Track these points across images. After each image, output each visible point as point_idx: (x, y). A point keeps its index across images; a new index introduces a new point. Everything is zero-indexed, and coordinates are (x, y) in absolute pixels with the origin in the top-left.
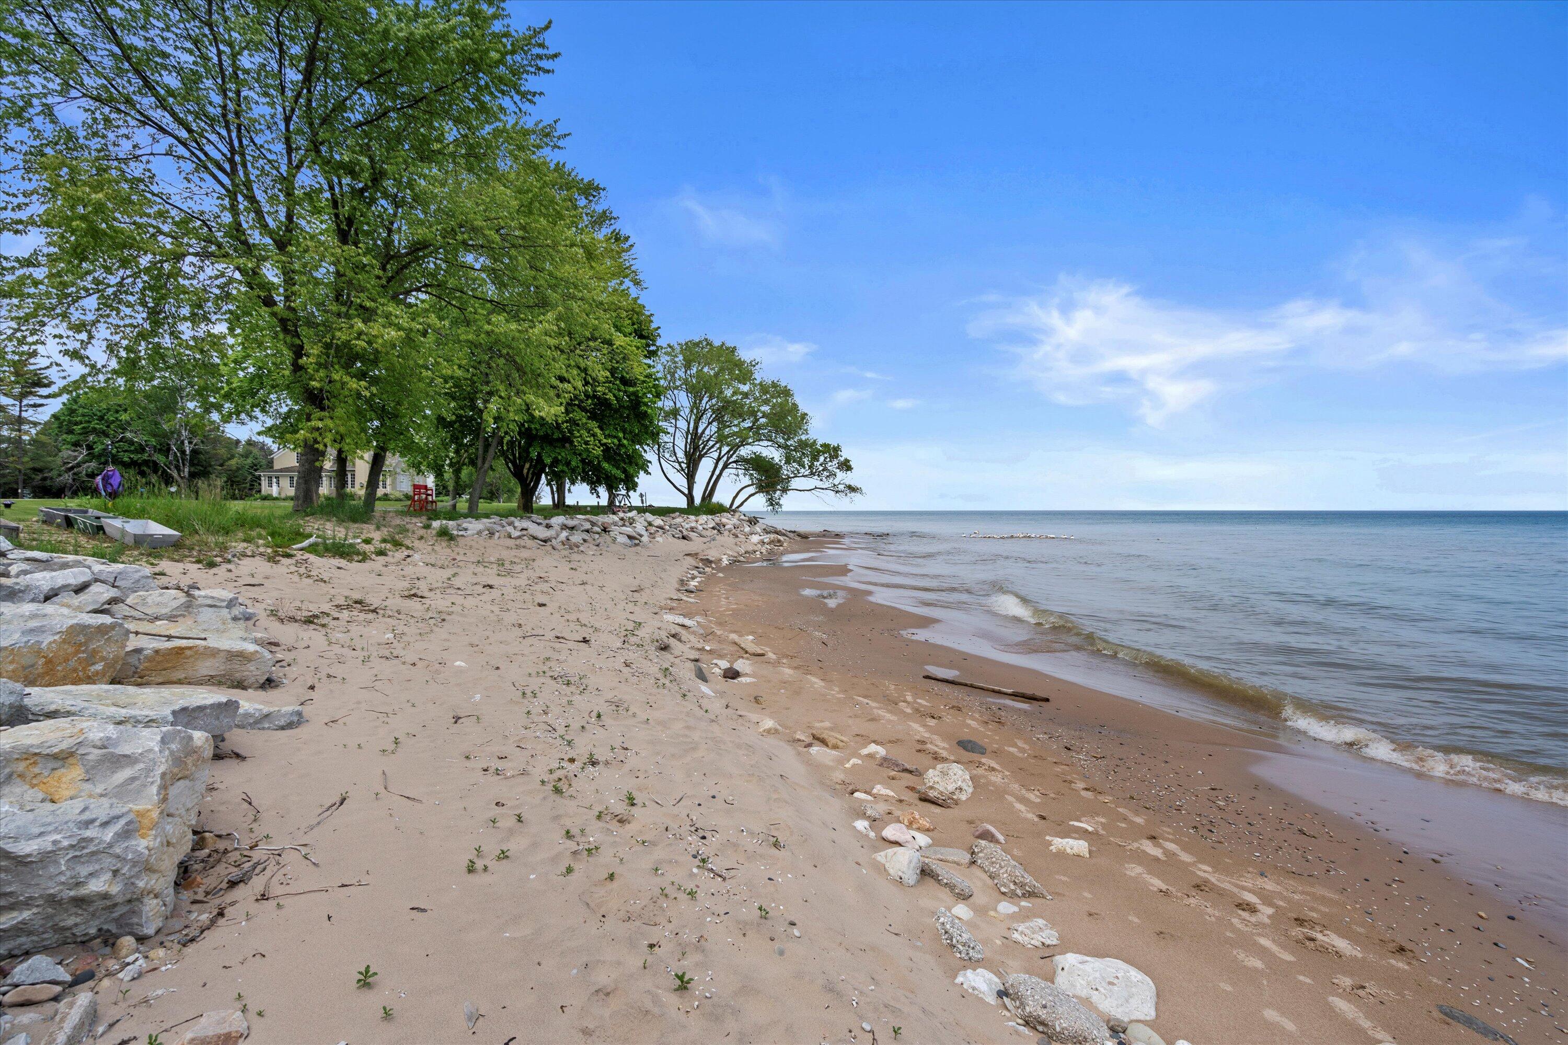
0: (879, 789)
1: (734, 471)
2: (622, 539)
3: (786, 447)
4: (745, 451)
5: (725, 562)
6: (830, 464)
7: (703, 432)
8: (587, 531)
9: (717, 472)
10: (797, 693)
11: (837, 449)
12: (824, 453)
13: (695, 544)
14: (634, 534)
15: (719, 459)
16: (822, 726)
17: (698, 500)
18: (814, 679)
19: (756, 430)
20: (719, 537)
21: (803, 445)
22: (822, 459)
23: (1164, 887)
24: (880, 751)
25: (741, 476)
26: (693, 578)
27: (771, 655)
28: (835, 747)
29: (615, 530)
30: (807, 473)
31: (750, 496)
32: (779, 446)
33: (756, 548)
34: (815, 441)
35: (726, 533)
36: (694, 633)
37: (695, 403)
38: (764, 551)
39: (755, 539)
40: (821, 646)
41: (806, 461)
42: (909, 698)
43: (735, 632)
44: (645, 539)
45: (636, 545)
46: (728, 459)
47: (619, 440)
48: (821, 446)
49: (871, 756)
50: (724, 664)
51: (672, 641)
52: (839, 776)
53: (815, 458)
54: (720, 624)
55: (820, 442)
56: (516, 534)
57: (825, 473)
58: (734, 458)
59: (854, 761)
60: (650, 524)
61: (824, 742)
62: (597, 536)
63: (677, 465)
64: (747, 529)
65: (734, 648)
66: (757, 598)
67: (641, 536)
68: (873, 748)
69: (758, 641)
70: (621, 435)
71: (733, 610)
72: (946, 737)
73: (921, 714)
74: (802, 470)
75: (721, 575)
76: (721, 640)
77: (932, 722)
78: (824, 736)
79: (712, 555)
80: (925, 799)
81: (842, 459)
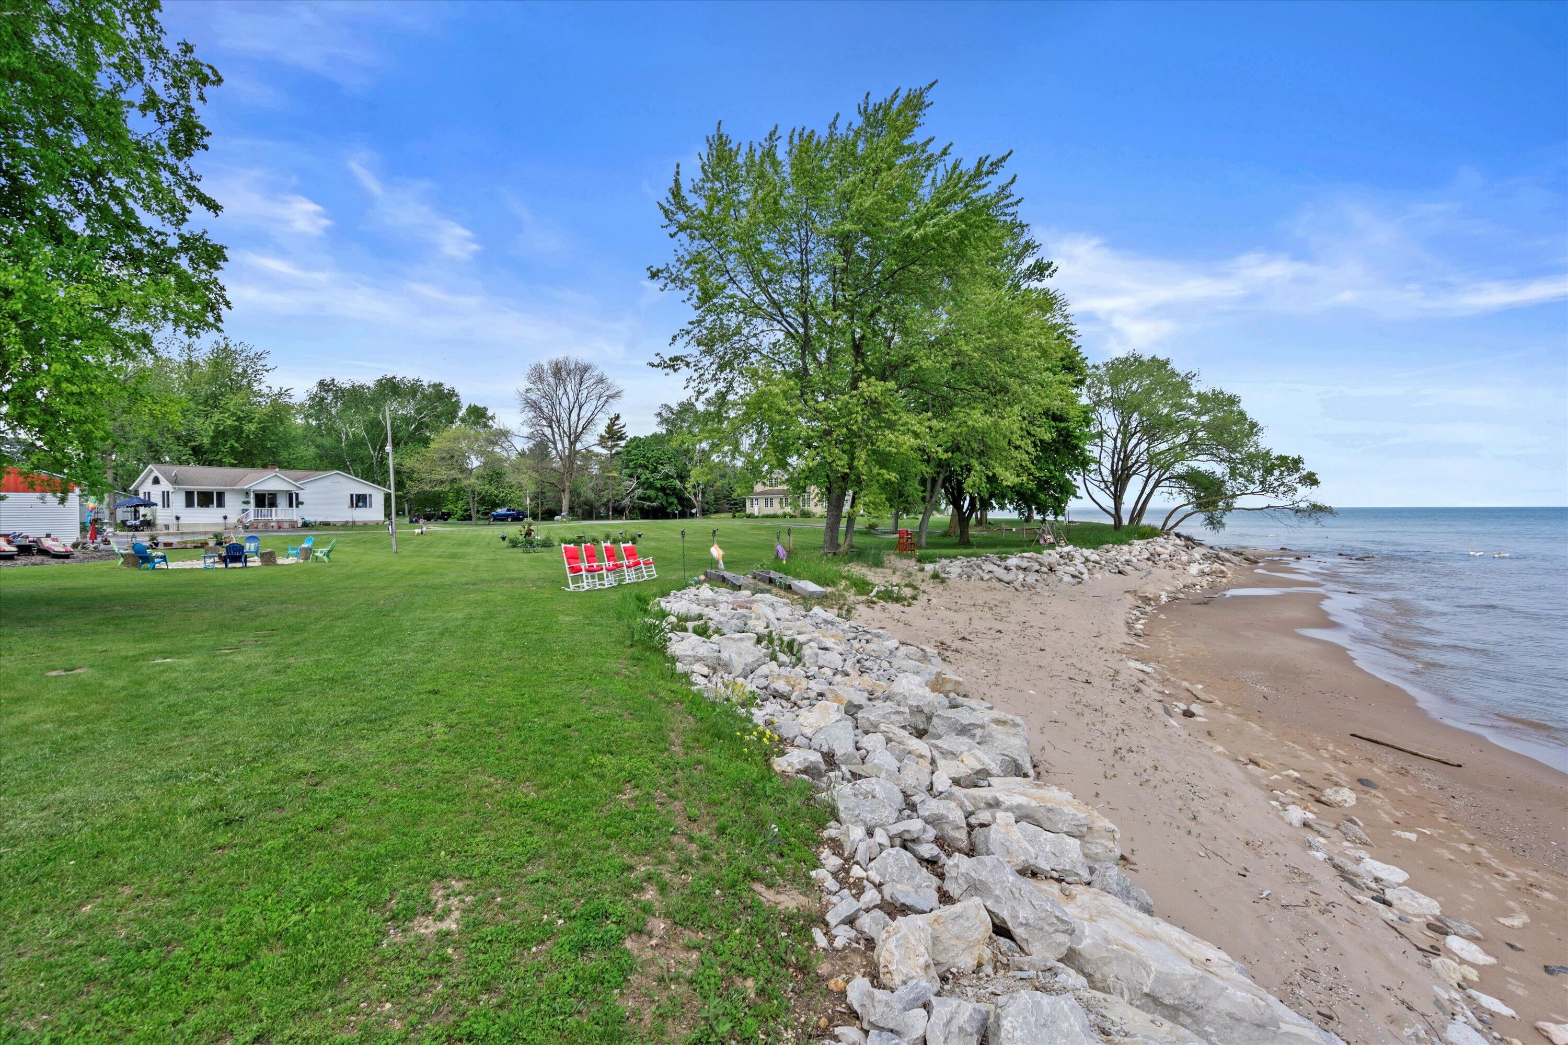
0: (1289, 791)
1: (1166, 489)
2: (1067, 578)
3: (1230, 460)
4: (1179, 468)
5: (1164, 599)
6: (1289, 478)
7: (1132, 452)
8: (1037, 571)
9: (1148, 490)
10: (1240, 733)
11: (1297, 462)
12: (1279, 466)
13: (1133, 580)
14: (1076, 573)
15: (1149, 476)
16: (1257, 755)
17: (1125, 522)
18: (1253, 725)
19: (1194, 445)
20: (1154, 570)
21: (1251, 459)
22: (1277, 473)
23: (1452, 857)
24: (1297, 775)
25: (1175, 495)
26: (1138, 619)
27: (1218, 703)
28: (1264, 768)
29: (1061, 570)
30: (1257, 490)
31: (1186, 517)
32: (1222, 460)
33: (1195, 581)
34: (1268, 452)
35: (1162, 564)
36: (1152, 678)
37: (1123, 422)
38: (1204, 584)
39: (1194, 569)
40: (1262, 699)
41: (1257, 475)
42: (1331, 748)
43: (1185, 680)
44: (1086, 576)
45: (1080, 583)
46: (1160, 476)
47: (1051, 472)
48: (1276, 459)
49: (1288, 776)
50: (1183, 706)
51: (1141, 685)
52: (1265, 782)
53: (1269, 471)
54: (1173, 671)
55: (1275, 454)
56: (986, 577)
57: (1282, 489)
58: (1167, 475)
59: (1275, 776)
60: (1087, 560)
61: (1256, 764)
62: (1045, 576)
63: (1103, 486)
64: (1185, 558)
65: (1186, 694)
66: (1202, 647)
67: (1082, 574)
68: (1291, 772)
69: (1208, 687)
70: (1052, 467)
71: (1180, 658)
72: (1347, 774)
73: (1335, 759)
74: (1251, 487)
75: (1162, 616)
76: (1177, 687)
77: (1342, 765)
78: (1258, 760)
79: (1150, 591)
80: (1318, 801)
81: (1305, 473)
